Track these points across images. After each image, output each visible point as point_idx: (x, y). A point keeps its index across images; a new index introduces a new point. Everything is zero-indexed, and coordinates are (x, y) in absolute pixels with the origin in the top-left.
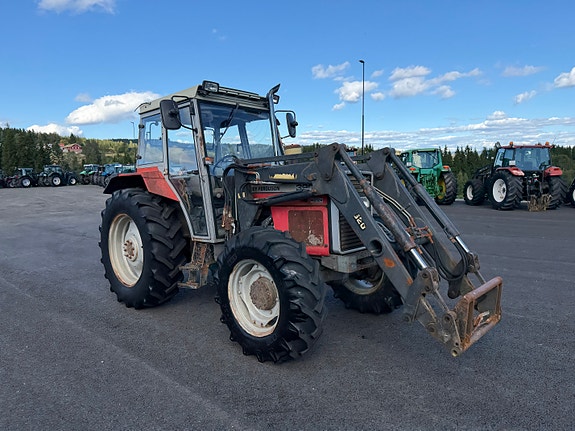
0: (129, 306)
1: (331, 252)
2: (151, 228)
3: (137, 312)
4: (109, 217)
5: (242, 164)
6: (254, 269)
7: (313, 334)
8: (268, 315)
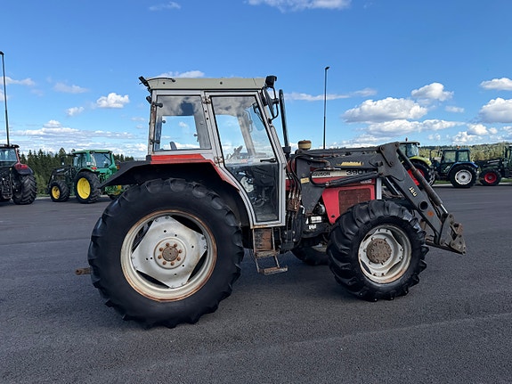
6: (376, 233)
8: (380, 266)
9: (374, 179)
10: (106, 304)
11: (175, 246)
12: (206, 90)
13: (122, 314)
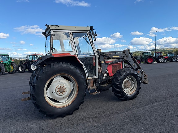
8: (127, 89)
9: (122, 61)
10: (39, 111)
11: (63, 87)
12: (71, 30)
13: (45, 114)
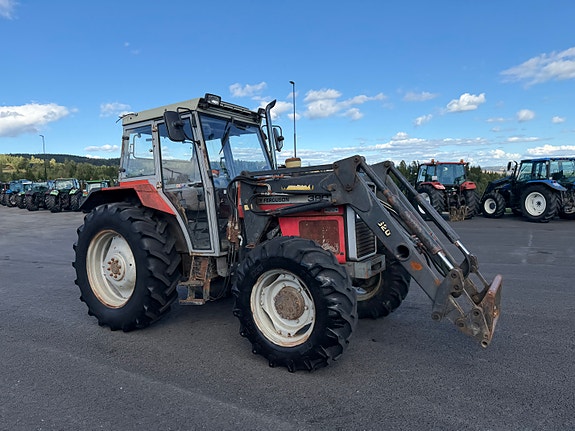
0: (114, 328)
1: (348, 259)
2: (146, 243)
3: (125, 335)
4: (86, 237)
5: (249, 176)
6: (280, 278)
7: (348, 339)
